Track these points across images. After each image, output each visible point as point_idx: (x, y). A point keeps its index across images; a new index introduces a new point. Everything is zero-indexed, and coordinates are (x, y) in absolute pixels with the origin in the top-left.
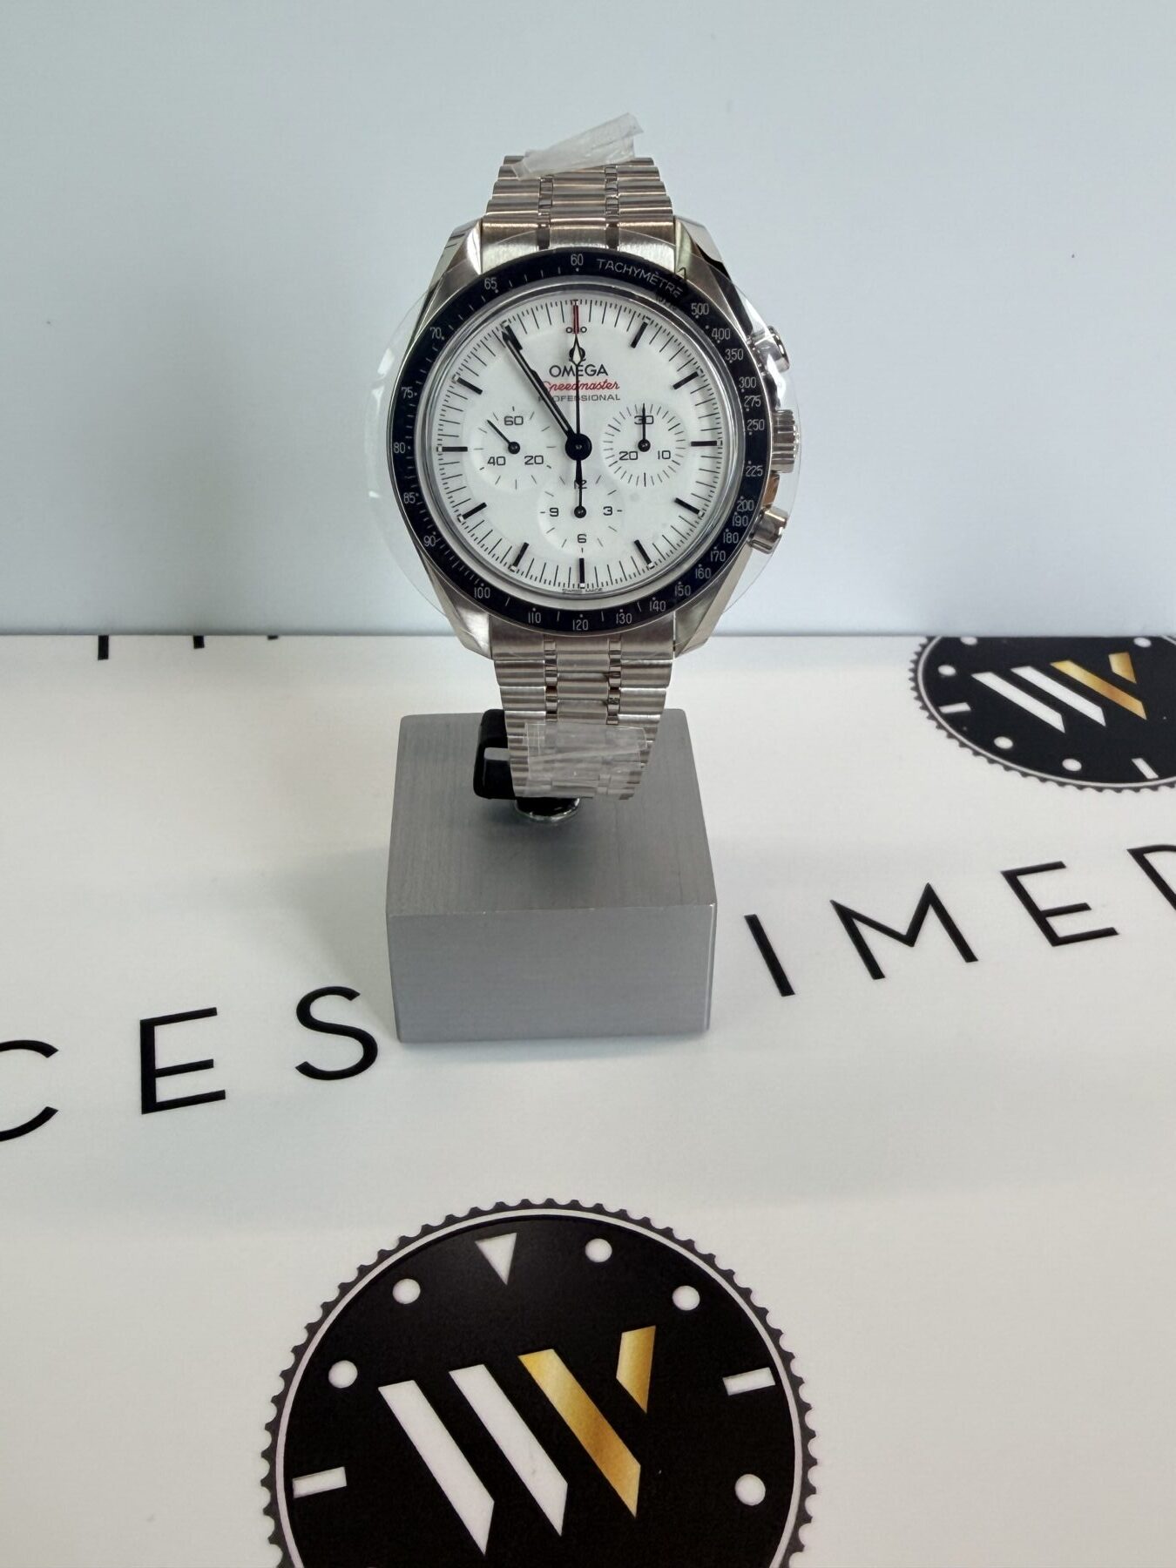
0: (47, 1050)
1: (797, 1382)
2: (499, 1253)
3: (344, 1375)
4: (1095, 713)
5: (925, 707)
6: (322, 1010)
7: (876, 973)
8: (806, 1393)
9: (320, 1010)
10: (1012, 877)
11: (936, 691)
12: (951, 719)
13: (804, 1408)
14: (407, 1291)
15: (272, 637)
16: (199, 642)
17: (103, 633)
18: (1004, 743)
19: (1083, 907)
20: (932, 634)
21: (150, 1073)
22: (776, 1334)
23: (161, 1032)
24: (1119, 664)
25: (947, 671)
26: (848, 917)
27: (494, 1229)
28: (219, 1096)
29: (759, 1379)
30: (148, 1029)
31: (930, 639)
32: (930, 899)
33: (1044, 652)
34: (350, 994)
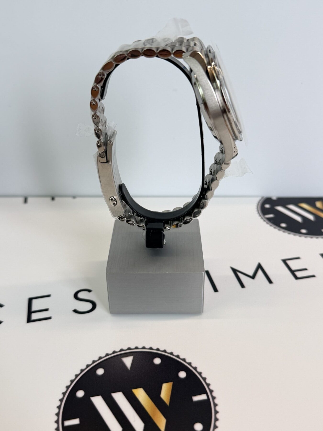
0: (1, 306)
1: (214, 398)
2: (128, 361)
3: (80, 394)
4: (311, 217)
5: (260, 216)
6: (81, 295)
7: (243, 286)
8: (216, 401)
9: (80, 295)
10: (284, 261)
11: (264, 211)
13: (215, 405)
14: (100, 372)
15: (74, 197)
16: (53, 199)
17: (26, 197)
18: (283, 225)
19: (305, 269)
20: (263, 196)
21: (30, 312)
22: (208, 385)
23: (34, 301)
24: (319, 204)
25: (267, 206)
26: (235, 271)
27: (127, 355)
29: (203, 397)
30: (30, 300)
32: (260, 267)
33: (296, 201)
34: (89, 291)
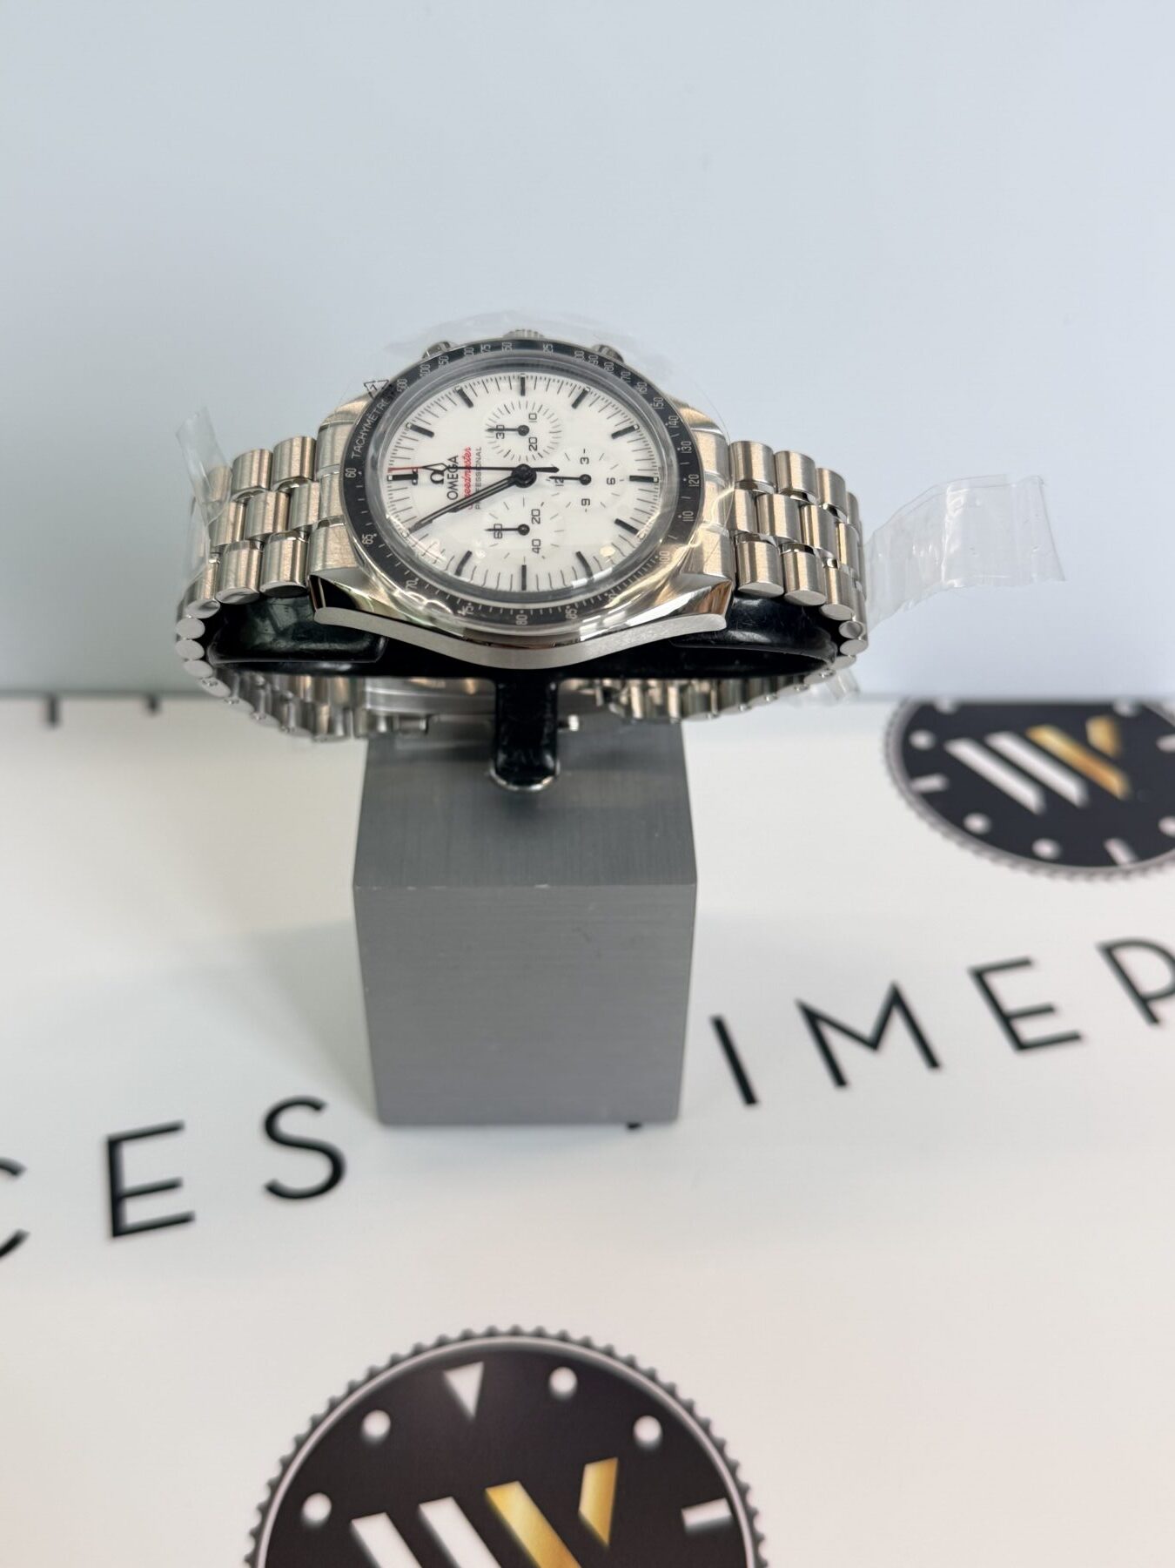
0: (15, 1170)
1: (751, 1515)
2: (466, 1385)
3: (317, 1509)
4: (1070, 789)
5: (895, 783)
6: (289, 1124)
7: (839, 1079)
9: (286, 1125)
10: (979, 977)
11: (909, 762)
12: (924, 796)
13: (758, 1542)
14: (377, 1425)
17: (51, 694)
18: (977, 823)
19: (1050, 1010)
20: (904, 697)
21: (117, 1198)
22: (733, 1467)
23: (127, 1151)
24: (1099, 733)
25: (922, 740)
26: (814, 1019)
27: (460, 1359)
29: (717, 1512)
30: (114, 1145)
31: (903, 703)
32: (896, 1001)
33: (1023, 718)
34: (316, 1106)
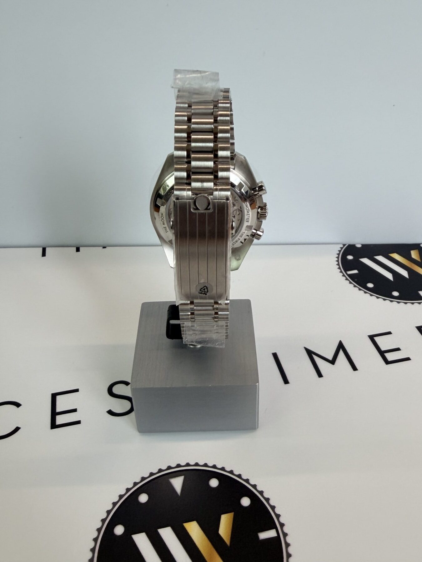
0: (18, 405)
1: (285, 535)
2: (177, 483)
3: (119, 530)
4: (405, 273)
5: (341, 272)
6: (117, 390)
7: (320, 375)
8: (289, 539)
10: (372, 338)
11: (346, 266)
12: (351, 276)
13: (288, 545)
14: (143, 498)
15: (104, 247)
16: (78, 250)
17: (44, 247)
18: (370, 285)
19: (398, 349)
20: (345, 243)
21: (54, 414)
22: (278, 516)
23: (58, 398)
24: (414, 254)
26: (310, 353)
27: (176, 474)
28: (78, 422)
29: (271, 534)
30: (54, 396)
31: (344, 245)
32: (341, 346)
33: (387, 250)
34: (127, 384)
